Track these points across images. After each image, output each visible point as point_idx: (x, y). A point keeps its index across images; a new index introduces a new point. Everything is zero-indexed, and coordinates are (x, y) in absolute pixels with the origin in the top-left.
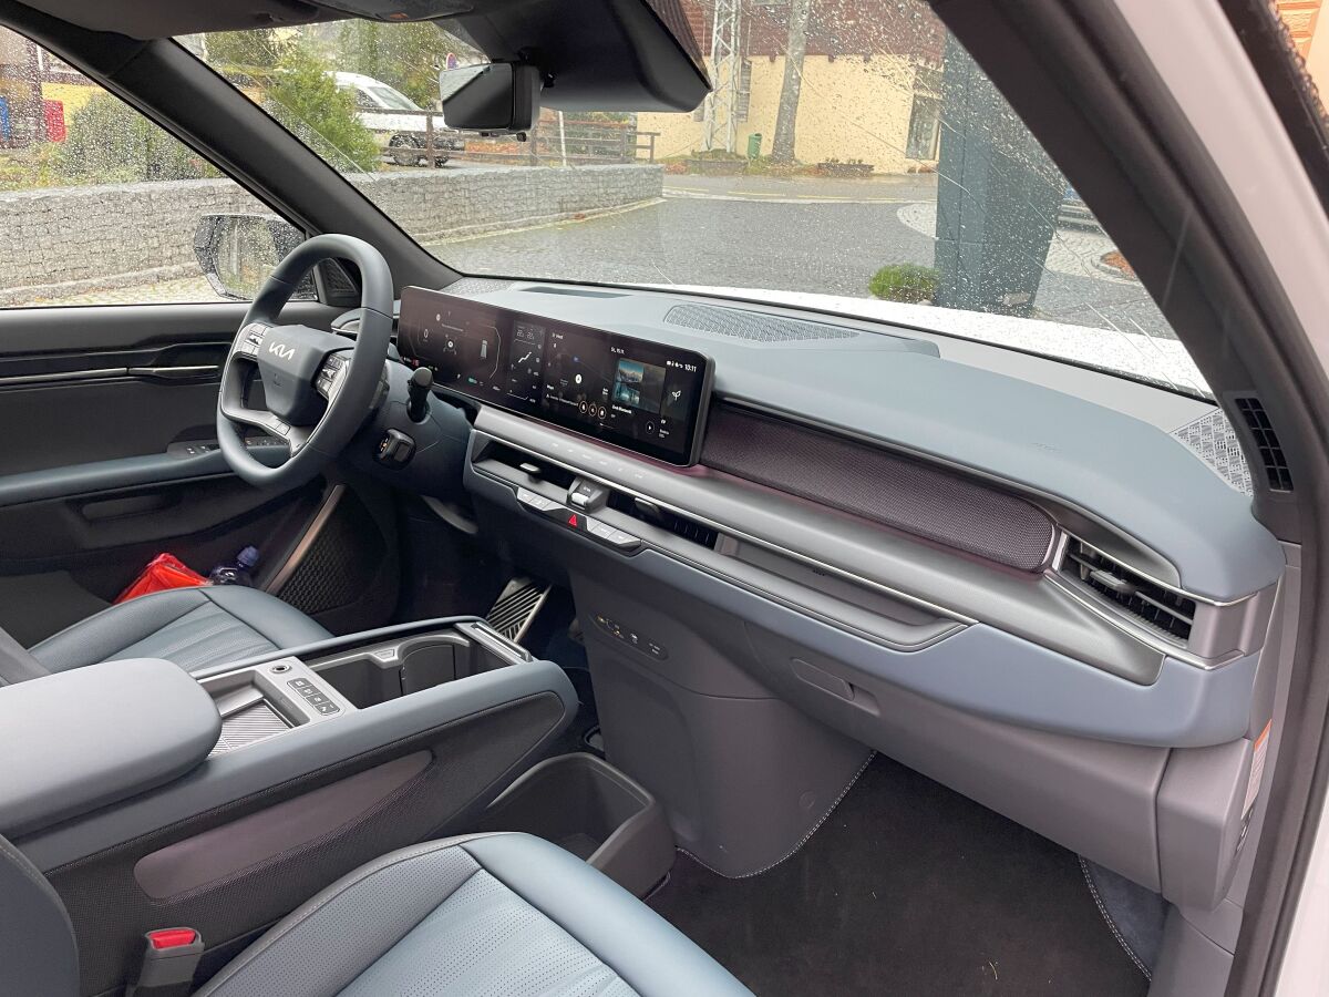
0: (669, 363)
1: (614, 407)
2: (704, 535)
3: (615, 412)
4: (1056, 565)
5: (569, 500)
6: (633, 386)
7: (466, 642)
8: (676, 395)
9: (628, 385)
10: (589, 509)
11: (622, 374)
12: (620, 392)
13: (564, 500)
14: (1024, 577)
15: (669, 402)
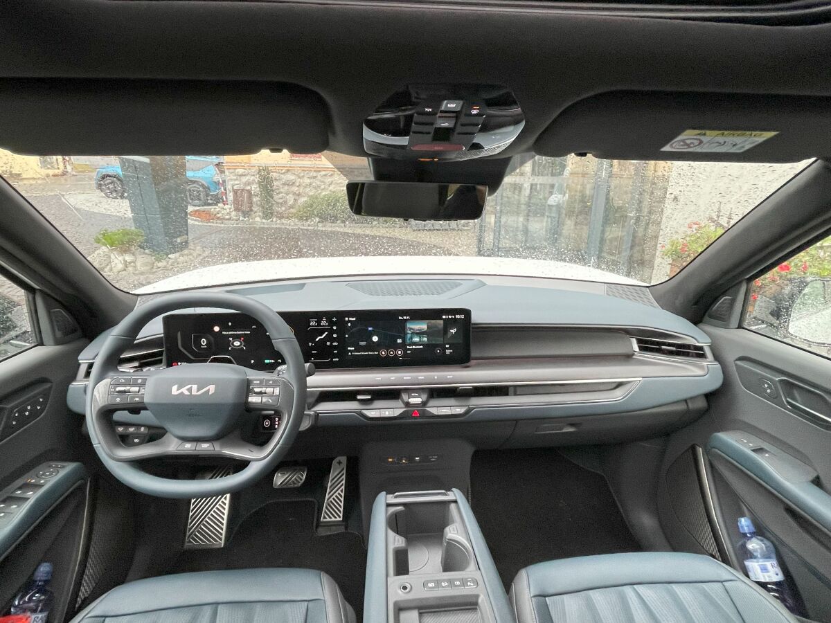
0: (444, 317)
1: (408, 347)
2: (501, 391)
3: (409, 349)
4: (637, 349)
5: (407, 404)
6: (420, 334)
7: (401, 508)
8: (453, 331)
9: (417, 334)
10: (424, 404)
11: (410, 329)
12: (411, 338)
13: (403, 406)
14: (628, 357)
15: (449, 336)
